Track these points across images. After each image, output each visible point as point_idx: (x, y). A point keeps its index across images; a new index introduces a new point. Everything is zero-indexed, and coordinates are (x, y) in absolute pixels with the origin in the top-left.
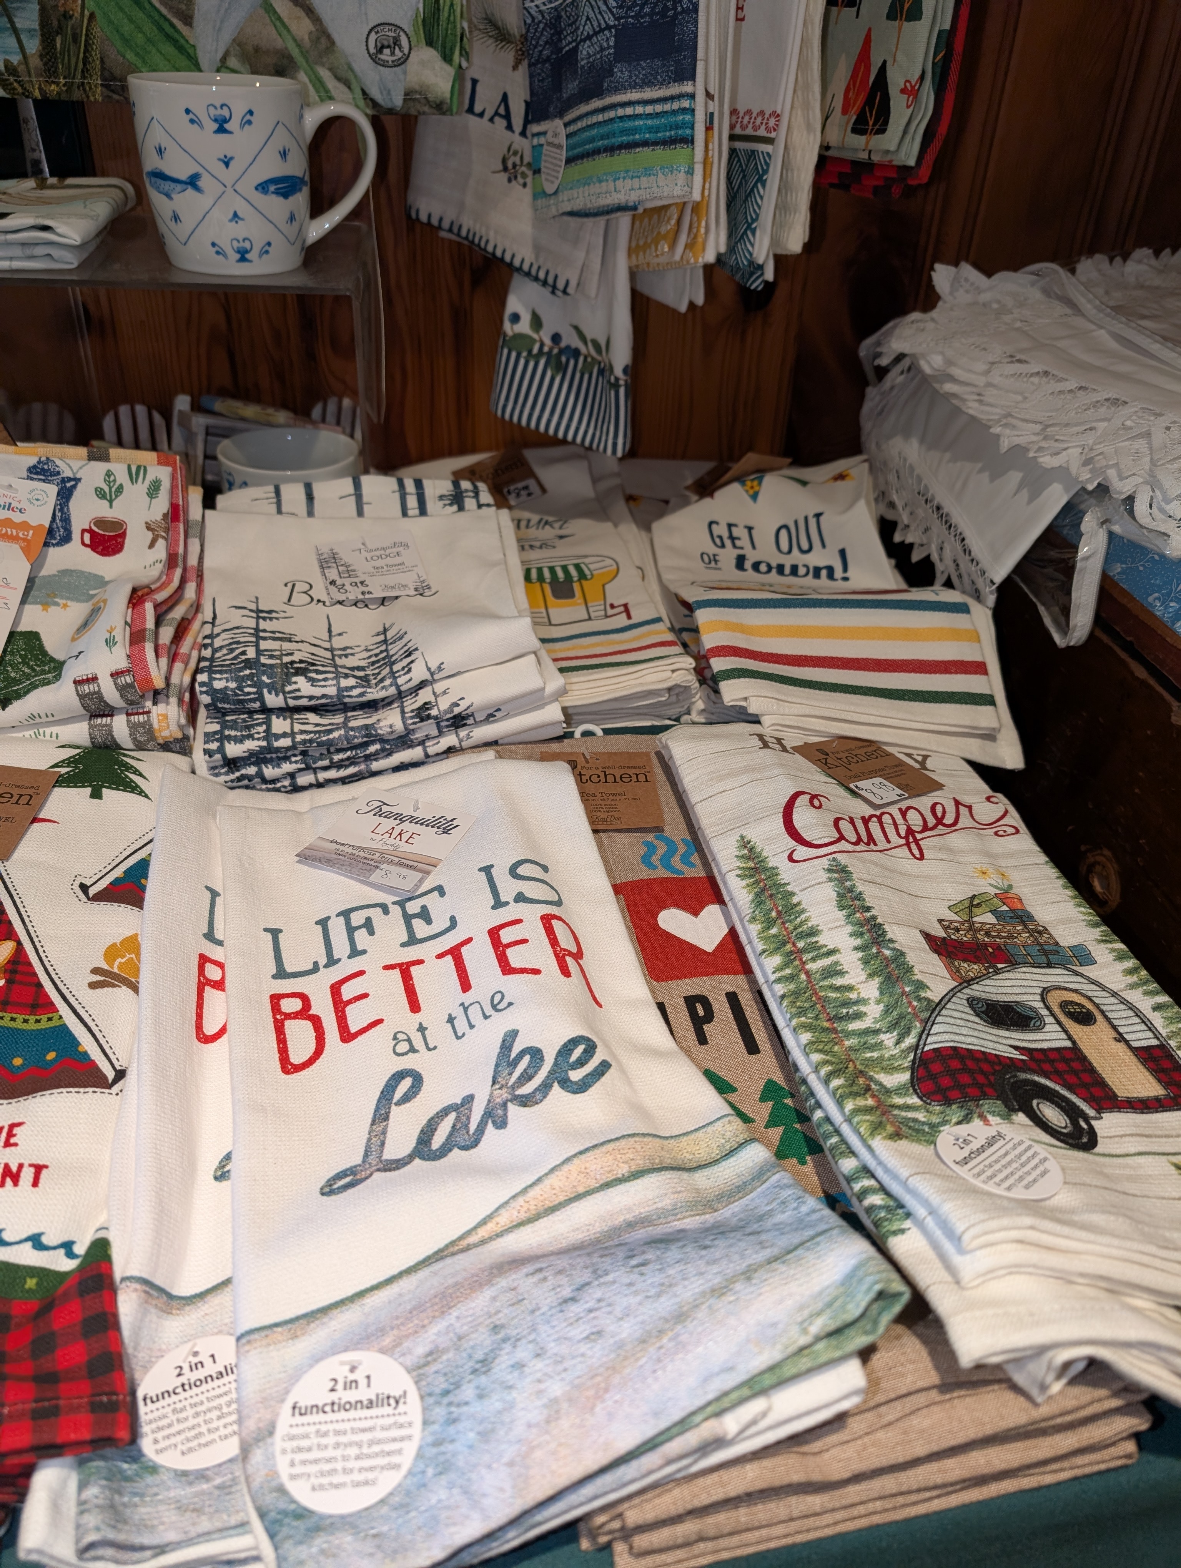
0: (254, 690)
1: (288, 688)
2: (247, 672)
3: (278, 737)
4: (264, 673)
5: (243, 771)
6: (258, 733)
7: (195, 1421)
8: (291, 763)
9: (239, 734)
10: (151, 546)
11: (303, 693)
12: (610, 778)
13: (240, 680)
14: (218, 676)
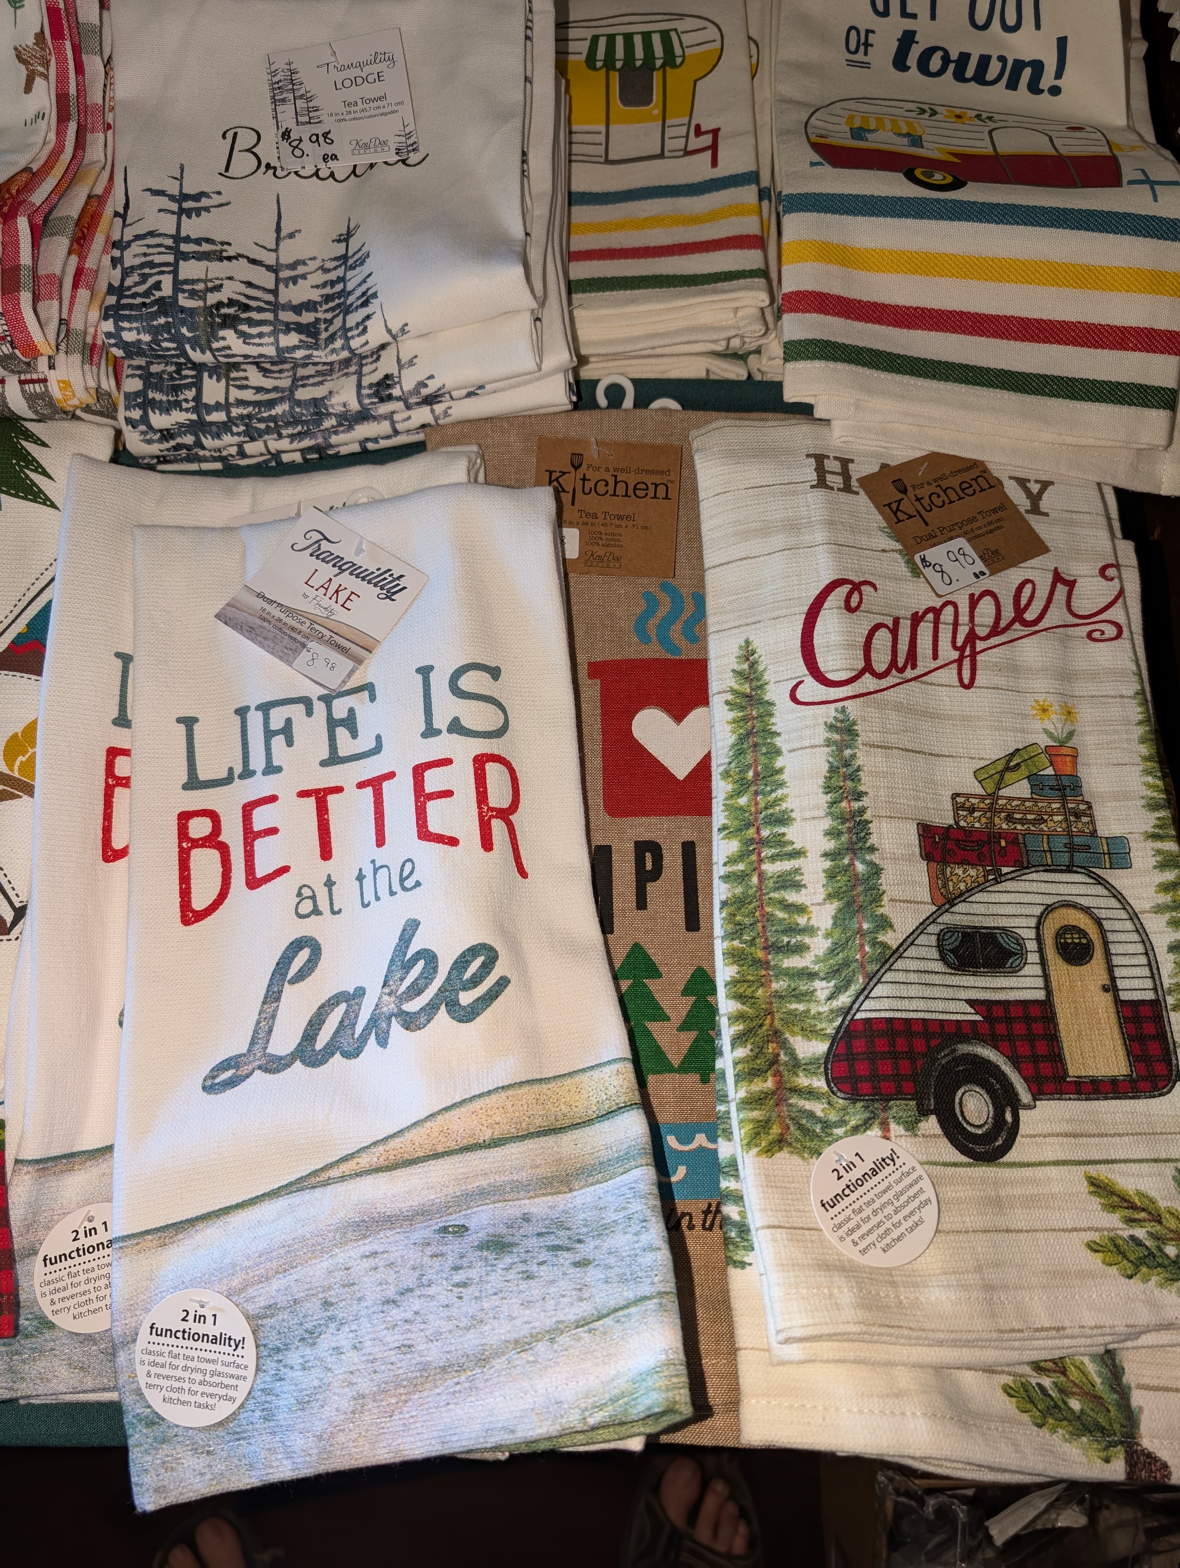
0: (175, 345)
1: (215, 345)
2: (162, 320)
3: (210, 409)
4: (183, 323)
5: (179, 440)
6: (187, 401)
7: (86, 1288)
9: (165, 398)
10: (28, 89)
11: (235, 351)
12: (621, 489)
13: (155, 331)
14: (126, 325)
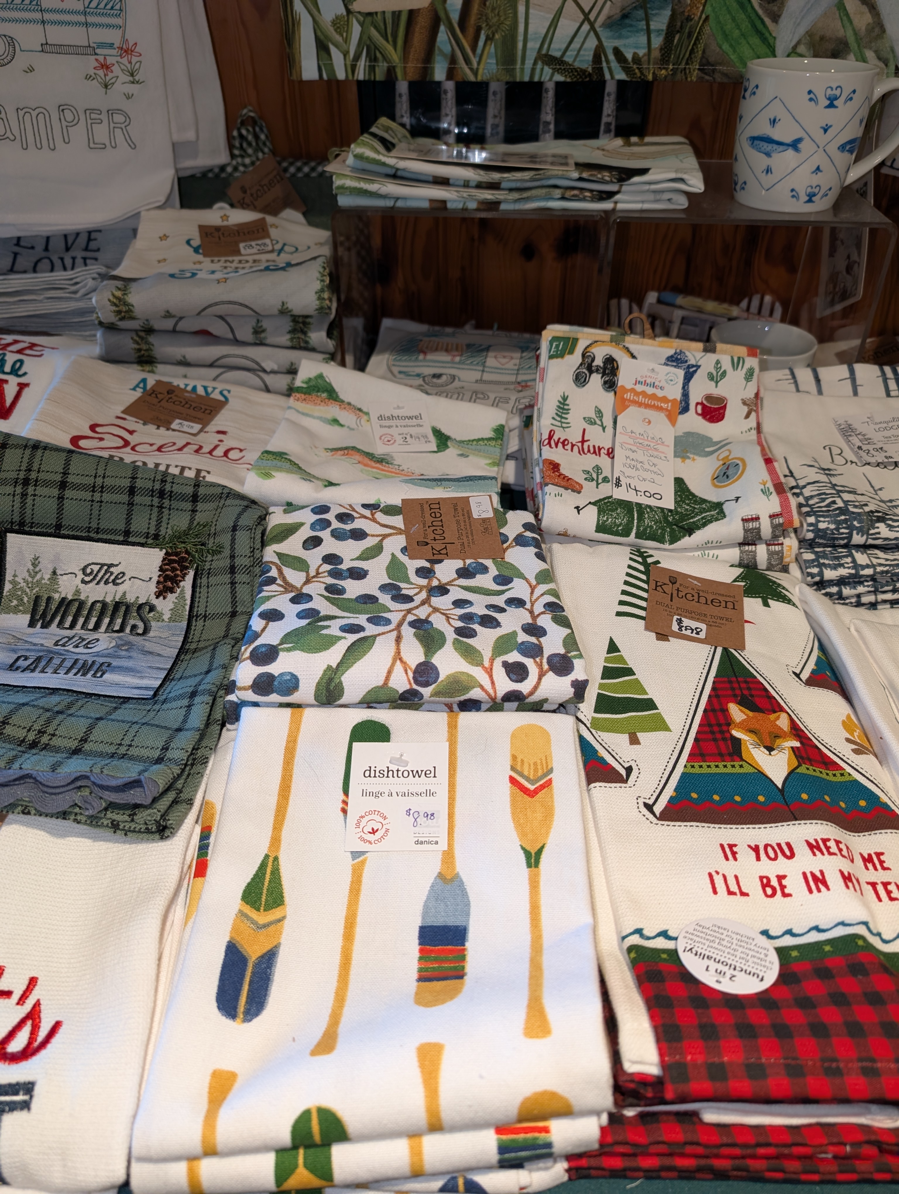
0: (847, 531)
1: (872, 531)
2: (843, 517)
3: (864, 567)
4: (855, 519)
6: (847, 563)
8: (864, 586)
9: (831, 562)
10: (747, 416)
11: (882, 535)
13: (838, 523)
14: (822, 519)
